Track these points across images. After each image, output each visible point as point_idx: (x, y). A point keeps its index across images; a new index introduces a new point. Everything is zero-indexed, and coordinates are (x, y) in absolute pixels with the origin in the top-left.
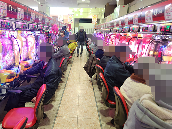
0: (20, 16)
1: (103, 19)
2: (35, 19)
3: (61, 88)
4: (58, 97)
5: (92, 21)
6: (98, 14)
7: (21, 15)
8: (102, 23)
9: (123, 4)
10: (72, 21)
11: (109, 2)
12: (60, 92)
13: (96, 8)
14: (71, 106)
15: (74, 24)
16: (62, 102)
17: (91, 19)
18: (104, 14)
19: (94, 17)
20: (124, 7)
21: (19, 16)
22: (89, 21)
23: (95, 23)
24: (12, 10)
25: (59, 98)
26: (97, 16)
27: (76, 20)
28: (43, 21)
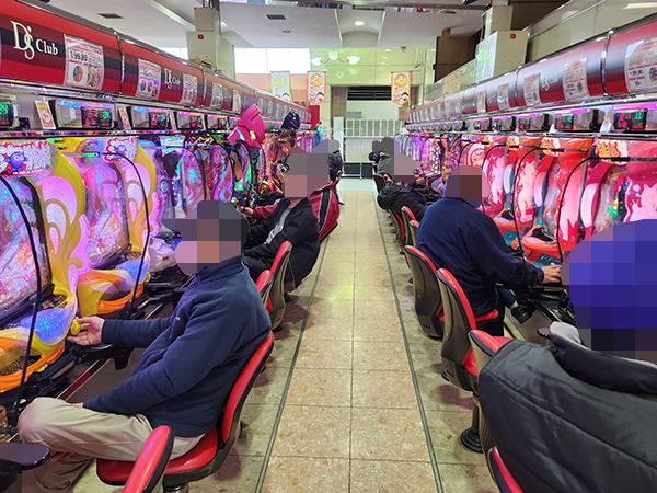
0: (81, 73)
1: (429, 87)
2: (164, 87)
3: (275, 367)
4: (263, 415)
5: (393, 93)
6: (413, 68)
7: (85, 70)
8: (428, 99)
9: (510, 27)
10: (320, 96)
11: (449, 26)
12: (272, 386)
13: (404, 48)
14: (318, 464)
15: (329, 104)
16: (279, 440)
17: (389, 88)
18: (434, 67)
19: (398, 81)
20: (513, 36)
21: (78, 74)
22: (383, 93)
23: (402, 102)
24: (29, 46)
25: (264, 422)
26: (407, 75)
27: (335, 90)
28: (200, 95)
